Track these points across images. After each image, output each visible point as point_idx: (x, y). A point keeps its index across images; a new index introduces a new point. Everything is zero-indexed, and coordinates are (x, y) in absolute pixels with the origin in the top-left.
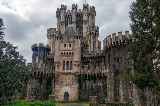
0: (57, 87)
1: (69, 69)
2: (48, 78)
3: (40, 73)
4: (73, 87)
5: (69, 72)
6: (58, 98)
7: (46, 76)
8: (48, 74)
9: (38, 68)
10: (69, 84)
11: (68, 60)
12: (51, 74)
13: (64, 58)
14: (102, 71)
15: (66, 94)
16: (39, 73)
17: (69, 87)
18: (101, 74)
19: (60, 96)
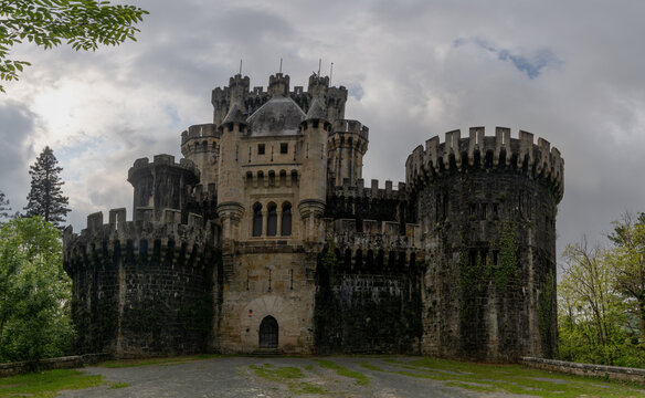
0: (231, 298)
1: (279, 229)
2: (195, 265)
3: (165, 242)
4: (294, 298)
5: (280, 242)
6: (236, 338)
7: (188, 256)
8: (195, 246)
9: (151, 225)
10: (280, 287)
11: (272, 200)
12: (205, 250)
13: (257, 192)
14: (410, 245)
15: (269, 326)
16: (158, 243)
17: (280, 299)
18: (403, 255)
19: (244, 332)
